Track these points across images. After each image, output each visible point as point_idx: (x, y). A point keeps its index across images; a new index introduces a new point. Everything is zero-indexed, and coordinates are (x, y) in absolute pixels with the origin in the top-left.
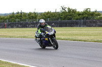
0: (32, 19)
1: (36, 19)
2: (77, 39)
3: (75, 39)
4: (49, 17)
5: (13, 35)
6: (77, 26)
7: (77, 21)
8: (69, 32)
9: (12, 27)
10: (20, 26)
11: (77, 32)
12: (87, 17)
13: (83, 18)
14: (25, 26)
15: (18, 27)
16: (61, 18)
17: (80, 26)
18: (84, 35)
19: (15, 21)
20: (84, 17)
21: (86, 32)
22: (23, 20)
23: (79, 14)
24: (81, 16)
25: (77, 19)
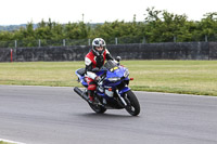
0: (77, 39)
1: (87, 40)
2: (186, 89)
3: (181, 89)
4: (118, 35)
5: (31, 78)
6: (187, 58)
7: (185, 44)
8: (166, 72)
9: (28, 59)
10: (46, 56)
11: (186, 71)
12: (212, 35)
13: (202, 38)
14: (58, 55)
15: (41, 59)
16: (147, 37)
17: (194, 58)
18: (205, 80)
19: (35, 44)
20: (203, 36)
21: (209, 72)
22: (53, 42)
23: (192, 28)
24: (195, 31)
25: (187, 40)
